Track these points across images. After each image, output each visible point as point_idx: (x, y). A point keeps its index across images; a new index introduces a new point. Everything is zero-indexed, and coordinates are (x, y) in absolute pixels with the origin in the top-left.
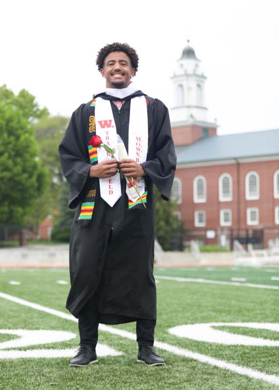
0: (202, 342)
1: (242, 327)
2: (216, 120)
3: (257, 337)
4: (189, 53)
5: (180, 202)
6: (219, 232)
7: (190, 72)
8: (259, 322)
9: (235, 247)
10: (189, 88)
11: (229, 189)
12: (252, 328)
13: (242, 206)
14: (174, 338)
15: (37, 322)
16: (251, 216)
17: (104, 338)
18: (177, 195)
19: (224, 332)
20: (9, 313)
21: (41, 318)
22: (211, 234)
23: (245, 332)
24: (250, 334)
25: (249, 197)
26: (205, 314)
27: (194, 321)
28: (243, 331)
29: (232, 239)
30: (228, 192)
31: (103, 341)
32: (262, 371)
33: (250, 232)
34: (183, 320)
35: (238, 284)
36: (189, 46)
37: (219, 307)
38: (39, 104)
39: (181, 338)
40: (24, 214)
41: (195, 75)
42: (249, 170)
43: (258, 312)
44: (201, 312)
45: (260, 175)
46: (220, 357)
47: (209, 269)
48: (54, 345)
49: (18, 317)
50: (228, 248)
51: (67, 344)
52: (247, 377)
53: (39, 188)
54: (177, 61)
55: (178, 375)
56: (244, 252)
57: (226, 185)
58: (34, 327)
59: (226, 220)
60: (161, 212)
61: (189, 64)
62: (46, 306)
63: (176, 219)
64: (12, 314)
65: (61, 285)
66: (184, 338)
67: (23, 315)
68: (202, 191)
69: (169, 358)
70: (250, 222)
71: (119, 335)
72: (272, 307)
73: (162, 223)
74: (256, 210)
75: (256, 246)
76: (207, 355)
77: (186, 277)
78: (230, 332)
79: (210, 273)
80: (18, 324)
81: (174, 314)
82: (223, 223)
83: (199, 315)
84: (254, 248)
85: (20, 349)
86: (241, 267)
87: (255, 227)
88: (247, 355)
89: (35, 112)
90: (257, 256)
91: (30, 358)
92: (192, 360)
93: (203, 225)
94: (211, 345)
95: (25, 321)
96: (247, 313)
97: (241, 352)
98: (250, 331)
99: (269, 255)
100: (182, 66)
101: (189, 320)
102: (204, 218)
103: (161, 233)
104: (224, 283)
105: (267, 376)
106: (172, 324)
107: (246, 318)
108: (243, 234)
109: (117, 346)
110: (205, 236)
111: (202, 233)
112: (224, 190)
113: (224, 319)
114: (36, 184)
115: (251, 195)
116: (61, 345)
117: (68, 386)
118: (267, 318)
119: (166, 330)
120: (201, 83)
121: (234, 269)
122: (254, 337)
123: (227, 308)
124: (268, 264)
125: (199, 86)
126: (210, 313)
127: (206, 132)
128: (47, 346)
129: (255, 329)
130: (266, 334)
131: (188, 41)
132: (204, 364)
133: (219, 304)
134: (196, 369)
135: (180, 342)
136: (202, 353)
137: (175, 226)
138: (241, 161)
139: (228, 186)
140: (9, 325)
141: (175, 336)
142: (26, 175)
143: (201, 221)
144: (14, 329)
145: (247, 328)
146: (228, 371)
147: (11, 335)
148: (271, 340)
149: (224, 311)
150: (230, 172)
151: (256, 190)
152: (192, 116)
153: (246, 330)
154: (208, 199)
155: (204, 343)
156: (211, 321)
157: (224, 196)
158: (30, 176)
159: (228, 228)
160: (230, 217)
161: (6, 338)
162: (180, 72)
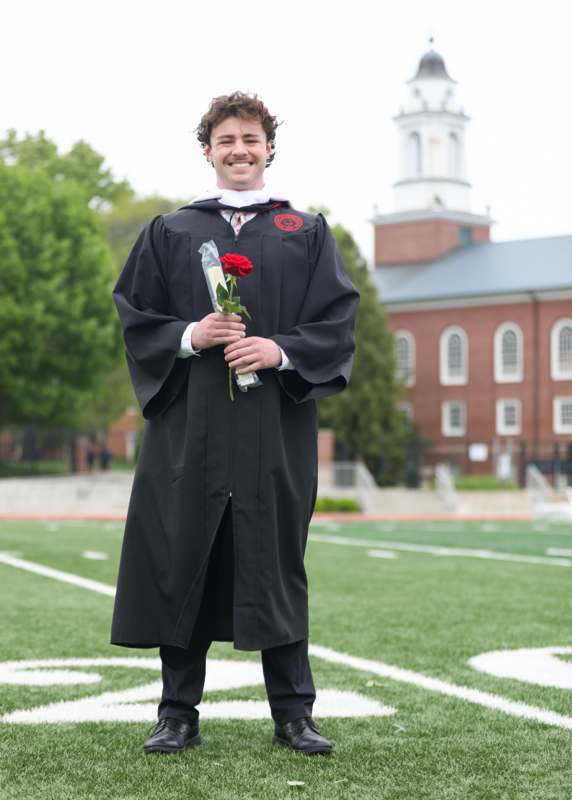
0: (549, 688)
2: (488, 208)
4: (432, 66)
5: (411, 382)
6: (496, 448)
7: (434, 105)
9: (529, 481)
10: (433, 141)
11: (515, 357)
13: (544, 393)
14: (486, 679)
16: (563, 414)
17: (343, 678)
18: (406, 369)
22: (478, 453)
25: (558, 373)
26: (527, 628)
27: (513, 643)
29: (522, 464)
30: (514, 363)
31: (344, 683)
33: (563, 449)
34: (488, 640)
35: (565, 563)
36: (432, 51)
37: (547, 613)
38: (111, 172)
39: (504, 679)
41: (443, 112)
42: (558, 318)
44: (517, 624)
47: (488, 528)
48: (248, 691)
50: (514, 482)
54: (408, 82)
56: (548, 491)
57: (509, 347)
59: (509, 422)
60: (374, 405)
61: (433, 88)
63: (405, 420)
66: (509, 680)
68: (459, 360)
69: (499, 721)
70: (559, 428)
71: (369, 673)
73: (376, 428)
79: (493, 537)
81: (462, 627)
82: (502, 429)
83: (517, 630)
86: (554, 526)
89: (104, 189)
91: (214, 720)
92: (545, 727)
93: (459, 432)
100: (417, 92)
101: (499, 640)
102: (463, 417)
103: (374, 449)
104: (536, 560)
108: (545, 451)
109: (378, 693)
110: (467, 455)
111: (458, 449)
112: (504, 358)
115: (563, 370)
119: (461, 661)
120: (458, 131)
121: (538, 528)
123: (568, 617)
125: (453, 136)
126: (536, 625)
127: (470, 236)
128: (236, 693)
131: (431, 40)
133: (547, 607)
135: (506, 688)
137: (401, 431)
138: (543, 297)
139: (515, 351)
141: (485, 674)
142: (92, 323)
143: (455, 423)
149: (565, 623)
150: (518, 320)
152: (438, 200)
154: (472, 376)
155: (554, 687)
156: (547, 645)
157: (505, 371)
158: (102, 325)
159: (514, 437)
160: (518, 415)
161: (139, 677)
162: (414, 105)
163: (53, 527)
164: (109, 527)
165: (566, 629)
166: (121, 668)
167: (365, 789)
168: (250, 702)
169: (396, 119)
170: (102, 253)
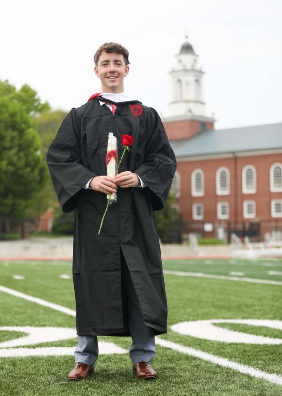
0: (204, 340)
1: (242, 325)
2: (213, 114)
3: (257, 335)
4: (187, 49)
5: (178, 195)
6: (217, 225)
7: (188, 67)
8: (258, 318)
9: (232, 240)
10: (188, 84)
11: (226, 183)
12: (252, 326)
13: (239, 200)
14: (176, 335)
15: (43, 319)
16: (249, 209)
18: (176, 189)
19: (225, 328)
20: (16, 309)
21: (47, 314)
22: (208, 227)
23: (245, 329)
24: (250, 331)
25: (246, 190)
26: (206, 310)
27: (195, 317)
28: (243, 328)
29: (229, 232)
30: (225, 186)
32: (262, 370)
33: (247, 225)
34: (185, 316)
35: (236, 279)
36: (187, 42)
37: (219, 303)
39: (184, 335)
40: (26, 207)
41: (193, 70)
42: (245, 165)
43: (257, 308)
44: (202, 308)
45: (257, 168)
46: (222, 355)
47: (208, 263)
48: (61, 342)
49: (24, 313)
50: (225, 241)
51: (73, 341)
52: (249, 376)
53: (41, 182)
54: (176, 56)
55: (182, 374)
56: (240, 245)
57: (223, 178)
58: (41, 324)
59: (224, 213)
61: (187, 59)
62: (51, 301)
63: (174, 211)
64: (18, 310)
65: (64, 280)
66: (186, 335)
67: (29, 311)
68: (200, 185)
69: (173, 356)
70: (246, 215)
72: (271, 303)
73: (161, 216)
74: (253, 203)
75: (253, 239)
76: (209, 353)
77: (185, 271)
78: (230, 329)
79: (208, 266)
80: (25, 321)
81: (175, 310)
82: (221, 216)
83: (200, 311)
84: (251, 241)
85: (29, 347)
86: (239, 261)
87: (252, 221)
88: (248, 354)
89: (36, 107)
90: (254, 248)
91: (39, 357)
92: (195, 359)
93: (200, 218)
94: (213, 343)
95: (31, 318)
96: (246, 310)
97: (242, 350)
98: (250, 328)
99: (266, 248)
100: (180, 61)
101: (190, 316)
102: (202, 211)
103: (160, 226)
104: (223, 277)
105: (268, 375)
106: (175, 321)
107: (246, 315)
108: (240, 227)
109: (123, 343)
110: (203, 229)
111: (200, 226)
112: (221, 183)
113: (224, 315)
114: (38, 178)
115: (248, 189)
116: (68, 343)
117: (77, 386)
118: (266, 315)
120: (199, 79)
121: (232, 262)
122: (254, 334)
123: (227, 304)
124: (265, 256)
125: (197, 81)
126: (211, 309)
127: (204, 127)
128: (55, 344)
129: (255, 326)
130: (265, 332)
131: (187, 37)
132: (207, 362)
133: (219, 300)
134: (199, 368)
135: (183, 340)
136: (204, 351)
137: (174, 218)
138: (239, 155)
139: (225, 180)
140: (16, 321)
141: (177, 333)
142: (28, 170)
143: (198, 214)
144: (21, 326)
145: (247, 325)
146: (231, 369)
147: (19, 332)
148: (271, 337)
149: (224, 308)
150: (228, 166)
151: (252, 184)
152: (190, 111)
153: (246, 327)
154: (206, 192)
155: (206, 340)
156: (212, 318)
157: (221, 189)
158: (33, 170)
159: (225, 221)
160: (228, 210)
161: (14, 335)
162: (179, 67)
163: (7, 264)
164: (33, 264)
165: (223, 311)
166: (6, 331)
167: (95, 390)
168: (59, 347)
169: (170, 73)
170: (34, 137)
